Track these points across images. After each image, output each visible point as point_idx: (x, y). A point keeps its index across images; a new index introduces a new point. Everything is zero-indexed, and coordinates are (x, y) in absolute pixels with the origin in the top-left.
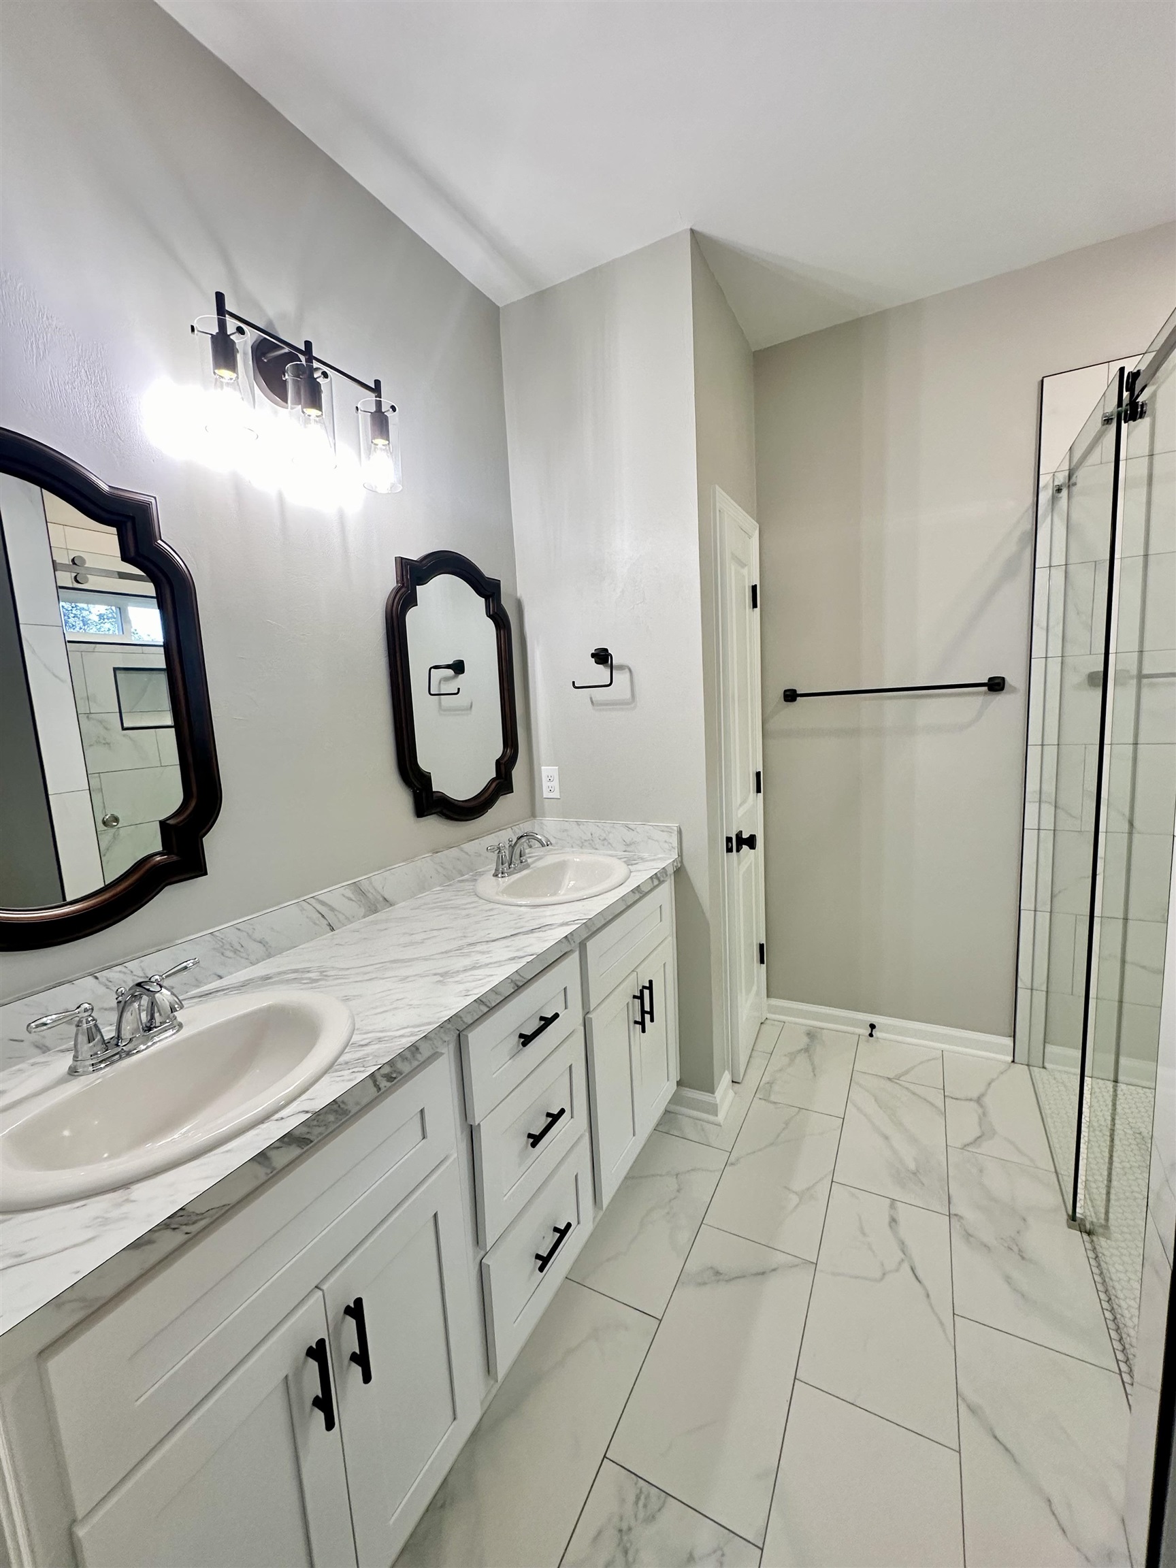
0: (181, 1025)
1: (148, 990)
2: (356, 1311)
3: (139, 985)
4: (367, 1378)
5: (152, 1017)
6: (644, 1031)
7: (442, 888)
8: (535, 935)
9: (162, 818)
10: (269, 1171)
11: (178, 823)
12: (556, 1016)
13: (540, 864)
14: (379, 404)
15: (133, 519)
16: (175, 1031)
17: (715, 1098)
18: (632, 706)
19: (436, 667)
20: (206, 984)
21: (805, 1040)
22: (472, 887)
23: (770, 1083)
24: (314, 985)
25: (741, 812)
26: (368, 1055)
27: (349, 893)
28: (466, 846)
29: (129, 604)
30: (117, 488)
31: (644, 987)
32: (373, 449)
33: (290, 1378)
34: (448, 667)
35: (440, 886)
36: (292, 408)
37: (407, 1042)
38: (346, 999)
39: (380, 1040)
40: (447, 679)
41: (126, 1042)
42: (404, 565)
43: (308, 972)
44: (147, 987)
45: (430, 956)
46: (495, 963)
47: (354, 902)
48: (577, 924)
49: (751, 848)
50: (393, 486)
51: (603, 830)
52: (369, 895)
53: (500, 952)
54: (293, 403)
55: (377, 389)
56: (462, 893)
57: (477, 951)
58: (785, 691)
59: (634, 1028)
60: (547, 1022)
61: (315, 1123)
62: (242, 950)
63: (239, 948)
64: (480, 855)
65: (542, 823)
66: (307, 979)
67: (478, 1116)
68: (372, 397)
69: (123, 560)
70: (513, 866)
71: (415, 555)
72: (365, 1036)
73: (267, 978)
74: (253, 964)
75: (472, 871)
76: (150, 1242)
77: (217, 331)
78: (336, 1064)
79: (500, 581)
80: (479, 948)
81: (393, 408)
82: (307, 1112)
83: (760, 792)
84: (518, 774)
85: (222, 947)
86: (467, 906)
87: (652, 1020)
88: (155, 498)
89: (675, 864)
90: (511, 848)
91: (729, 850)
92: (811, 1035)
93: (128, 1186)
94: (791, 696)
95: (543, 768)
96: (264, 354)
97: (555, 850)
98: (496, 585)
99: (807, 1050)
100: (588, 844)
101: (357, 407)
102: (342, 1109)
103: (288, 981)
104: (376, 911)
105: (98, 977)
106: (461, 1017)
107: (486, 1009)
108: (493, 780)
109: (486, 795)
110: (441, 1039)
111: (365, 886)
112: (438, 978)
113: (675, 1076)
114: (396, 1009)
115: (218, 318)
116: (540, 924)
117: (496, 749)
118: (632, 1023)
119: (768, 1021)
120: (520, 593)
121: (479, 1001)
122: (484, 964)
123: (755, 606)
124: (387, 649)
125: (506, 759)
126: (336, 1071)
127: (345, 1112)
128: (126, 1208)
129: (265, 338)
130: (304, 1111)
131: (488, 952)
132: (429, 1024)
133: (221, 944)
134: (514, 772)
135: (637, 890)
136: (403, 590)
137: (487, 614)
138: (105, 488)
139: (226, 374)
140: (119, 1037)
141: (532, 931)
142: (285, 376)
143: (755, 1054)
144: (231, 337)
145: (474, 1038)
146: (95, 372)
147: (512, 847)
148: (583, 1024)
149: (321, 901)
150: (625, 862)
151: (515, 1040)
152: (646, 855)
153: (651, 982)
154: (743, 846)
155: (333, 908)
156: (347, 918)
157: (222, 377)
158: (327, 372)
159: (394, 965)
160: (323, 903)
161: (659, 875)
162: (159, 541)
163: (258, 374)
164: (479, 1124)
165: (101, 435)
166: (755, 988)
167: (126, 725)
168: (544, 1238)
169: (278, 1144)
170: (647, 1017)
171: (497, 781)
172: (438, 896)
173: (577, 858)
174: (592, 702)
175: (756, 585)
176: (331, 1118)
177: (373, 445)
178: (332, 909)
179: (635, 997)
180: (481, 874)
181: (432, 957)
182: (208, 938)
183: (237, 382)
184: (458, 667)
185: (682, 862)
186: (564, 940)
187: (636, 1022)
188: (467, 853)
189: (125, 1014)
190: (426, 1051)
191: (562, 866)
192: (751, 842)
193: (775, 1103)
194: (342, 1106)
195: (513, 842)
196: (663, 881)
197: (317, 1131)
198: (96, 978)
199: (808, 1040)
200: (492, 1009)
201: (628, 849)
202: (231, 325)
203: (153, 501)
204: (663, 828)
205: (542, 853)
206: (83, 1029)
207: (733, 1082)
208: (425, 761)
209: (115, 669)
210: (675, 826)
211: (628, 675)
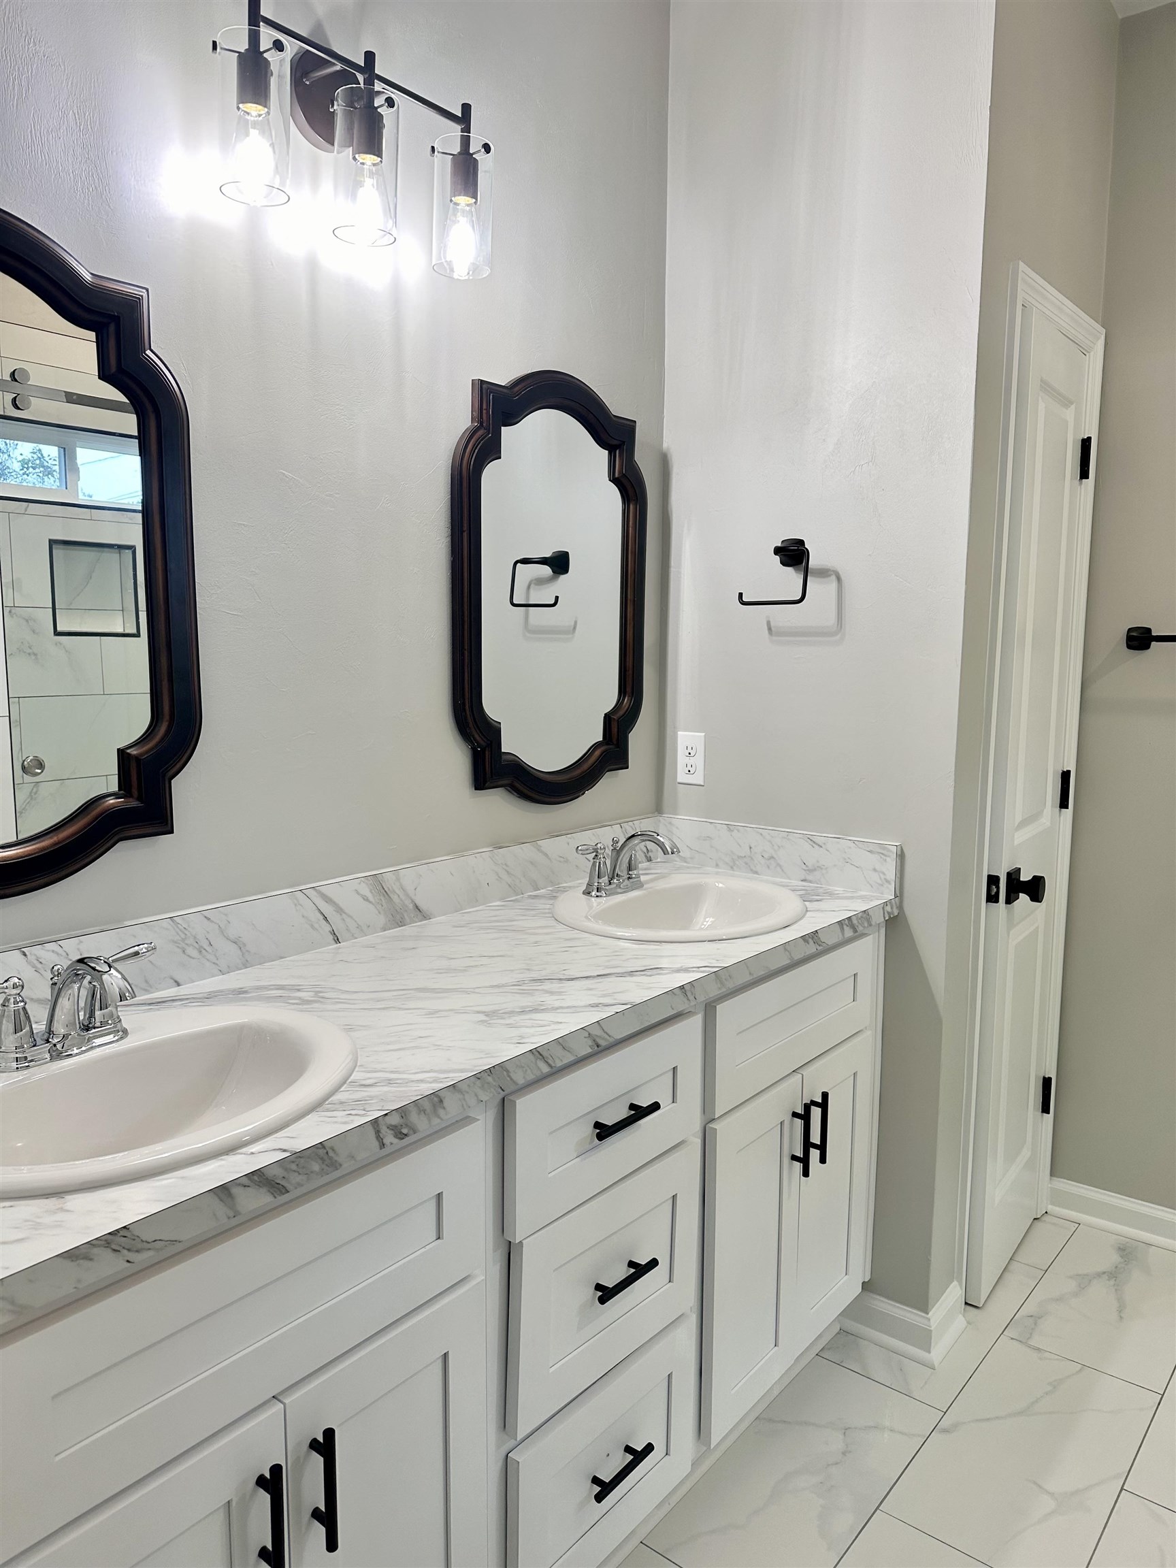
0: (125, 1032)
1: (94, 969)
2: (325, 1446)
3: (81, 961)
4: (332, 1545)
5: (92, 1015)
6: (806, 1173)
7: (503, 903)
8: (634, 979)
9: (122, 745)
10: (232, 1214)
11: (141, 754)
12: (655, 1107)
13: (661, 885)
14: (466, 142)
15: (116, 319)
16: (116, 1038)
17: (929, 1320)
18: (838, 637)
19: (525, 561)
20: (158, 990)
21: (1115, 1258)
22: (548, 906)
23: (1035, 1318)
24: (305, 1006)
25: (1020, 837)
26: (372, 1098)
27: (365, 890)
28: (545, 844)
29: (78, 443)
30: (104, 278)
31: (814, 1103)
32: (451, 211)
33: (234, 1504)
34: (543, 561)
35: (501, 899)
36: (338, 153)
37: (428, 1088)
38: (349, 1029)
39: (390, 1082)
40: (540, 582)
41: (57, 1037)
42: (483, 390)
43: (299, 990)
44: (93, 965)
45: (474, 989)
46: (568, 1007)
47: (371, 905)
48: (701, 972)
49: (1032, 900)
50: (475, 268)
51: (770, 841)
52: (395, 898)
53: (578, 994)
54: (341, 146)
55: (464, 118)
56: (533, 912)
57: (543, 990)
58: (1130, 630)
59: (790, 1167)
60: (639, 1113)
61: (294, 1167)
62: (208, 949)
63: (206, 946)
64: (567, 861)
65: (670, 823)
66: (295, 998)
67: (519, 1233)
68: (456, 130)
69: (99, 378)
70: (615, 881)
71: (502, 376)
72: (369, 1075)
73: (241, 991)
74: (222, 972)
75: (552, 884)
76: (88, 1258)
77: (247, 47)
78: (327, 1103)
79: (635, 422)
80: (547, 986)
81: (487, 148)
82: (285, 1151)
83: (1067, 807)
84: (639, 740)
85: (183, 940)
86: (536, 931)
87: (823, 1160)
88: (147, 290)
89: (888, 908)
90: (615, 854)
91: (992, 898)
92: (1127, 1252)
93: (62, 1195)
94: (1140, 639)
95: (679, 733)
96: (306, 74)
97: (688, 868)
98: (628, 428)
99: (1113, 1275)
100: (743, 863)
101: (433, 147)
102: (331, 1158)
103: (269, 999)
104: (401, 923)
105: (27, 953)
106: (508, 1071)
107: (545, 1069)
108: (596, 746)
109: (586, 766)
110: (476, 1095)
111: (390, 881)
112: (482, 1017)
113: (860, 1271)
114: (416, 1047)
115: (249, 29)
116: (645, 966)
117: (608, 697)
118: (787, 1159)
119: (1046, 1218)
120: (668, 443)
121: (536, 1053)
122: (550, 1007)
123: (1084, 474)
124: (449, 525)
125: (621, 713)
126: (328, 1110)
127: (335, 1165)
128: (59, 1216)
129: (307, 50)
130: (280, 1149)
131: (560, 993)
132: (462, 1071)
133: (183, 936)
134: (633, 737)
135: (813, 938)
136: (480, 432)
137: (609, 476)
138: (88, 277)
139: (254, 109)
140: (50, 1031)
141: (631, 973)
142: (333, 106)
143: (1014, 1265)
144: (265, 55)
145: (526, 1108)
146: (85, 115)
147: (617, 852)
148: (700, 1135)
149: (324, 895)
150: (801, 896)
151: (588, 1130)
152: (839, 890)
153: (825, 1096)
154: (1020, 894)
155: (341, 909)
156: (358, 927)
157: (248, 113)
158: (393, 96)
159: (421, 995)
160: (328, 900)
161: (855, 922)
162: (148, 352)
163: (297, 103)
164: (521, 1242)
165: (86, 201)
166: (1026, 1153)
167: (59, 629)
168: (608, 1455)
169: (246, 1181)
170: (815, 1154)
171: (603, 748)
172: (497, 913)
173: (719, 882)
174: (770, 629)
175: (1089, 439)
176: (316, 1167)
177: (452, 205)
178: (339, 910)
179: (795, 1115)
180: (565, 890)
181: (477, 990)
182: (165, 924)
183: (268, 120)
184: (559, 563)
185: (900, 907)
186: (677, 992)
187: (794, 1158)
188: (546, 855)
189: (60, 1000)
190: (452, 1107)
191: (694, 895)
192: (1035, 889)
193: (1039, 1349)
194: (331, 1154)
195: (620, 845)
196: (863, 935)
197: (295, 1178)
198: (25, 955)
199: (1120, 1259)
200: (557, 1072)
201: (810, 878)
202: (267, 36)
203: (145, 295)
204: (871, 848)
205: (666, 871)
206: (9, 1011)
207: (966, 1303)
208: (493, 704)
209: (52, 543)
210: (892, 844)
211: (833, 585)
